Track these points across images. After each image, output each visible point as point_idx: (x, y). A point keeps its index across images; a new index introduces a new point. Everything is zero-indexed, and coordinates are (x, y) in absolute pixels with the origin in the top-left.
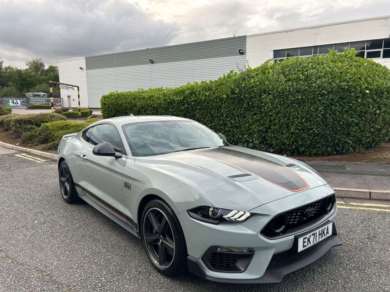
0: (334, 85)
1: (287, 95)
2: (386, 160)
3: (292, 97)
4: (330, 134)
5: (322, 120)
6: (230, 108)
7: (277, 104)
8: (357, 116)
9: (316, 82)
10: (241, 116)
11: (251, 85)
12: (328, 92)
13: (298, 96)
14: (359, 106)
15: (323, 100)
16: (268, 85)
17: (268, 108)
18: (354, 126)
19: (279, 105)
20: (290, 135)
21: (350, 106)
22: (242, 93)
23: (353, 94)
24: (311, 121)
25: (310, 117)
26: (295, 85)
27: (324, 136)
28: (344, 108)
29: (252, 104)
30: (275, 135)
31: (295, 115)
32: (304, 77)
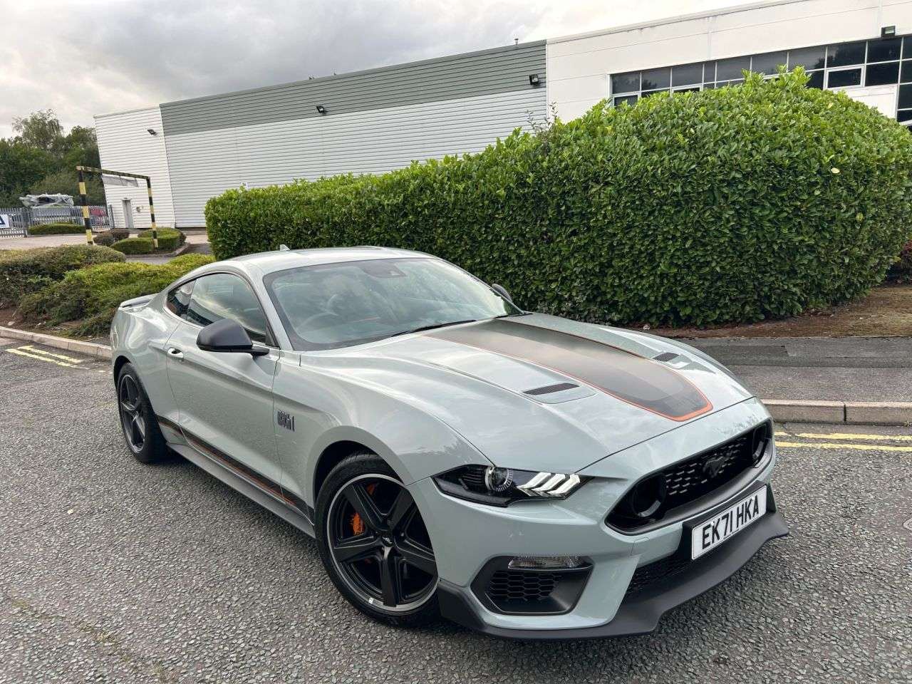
0: (758, 157)
1: (648, 185)
2: (878, 330)
3: (660, 188)
4: (749, 275)
5: (731, 240)
6: (515, 220)
7: (625, 207)
8: (812, 230)
9: (715, 152)
10: (543, 239)
11: (563, 164)
12: (744, 175)
13: (674, 187)
14: (816, 206)
15: (734, 193)
16: (604, 163)
17: (605, 217)
18: (805, 253)
19: (632, 209)
20: (658, 280)
21: (796, 206)
22: (542, 183)
23: (802, 177)
24: (704, 245)
25: (703, 237)
26: (666, 162)
27: (735, 280)
28: (782, 211)
29: (568, 208)
30: (623, 281)
31: (668, 232)
32: (687, 140)
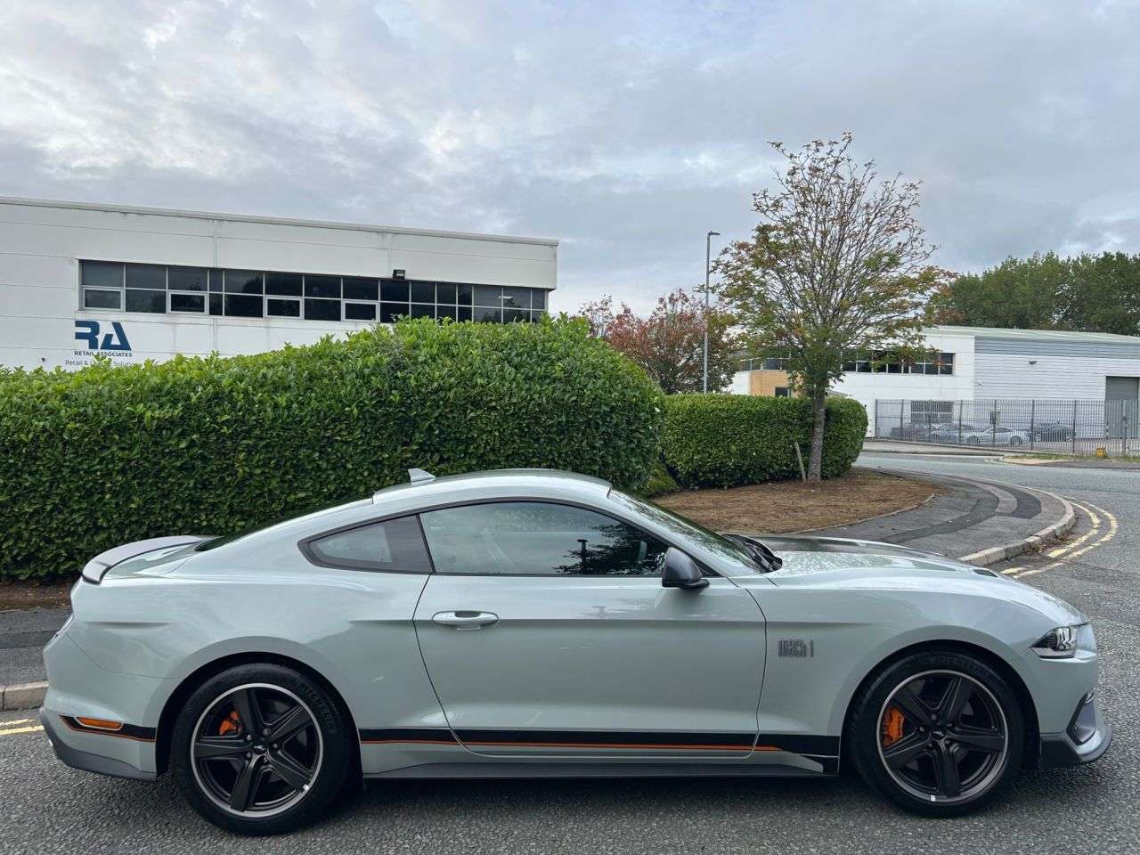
6: (370, 443)
7: (512, 435)
10: (401, 466)
11: (436, 384)
13: (558, 416)
14: (648, 438)
16: (485, 387)
22: (412, 403)
23: (644, 414)
